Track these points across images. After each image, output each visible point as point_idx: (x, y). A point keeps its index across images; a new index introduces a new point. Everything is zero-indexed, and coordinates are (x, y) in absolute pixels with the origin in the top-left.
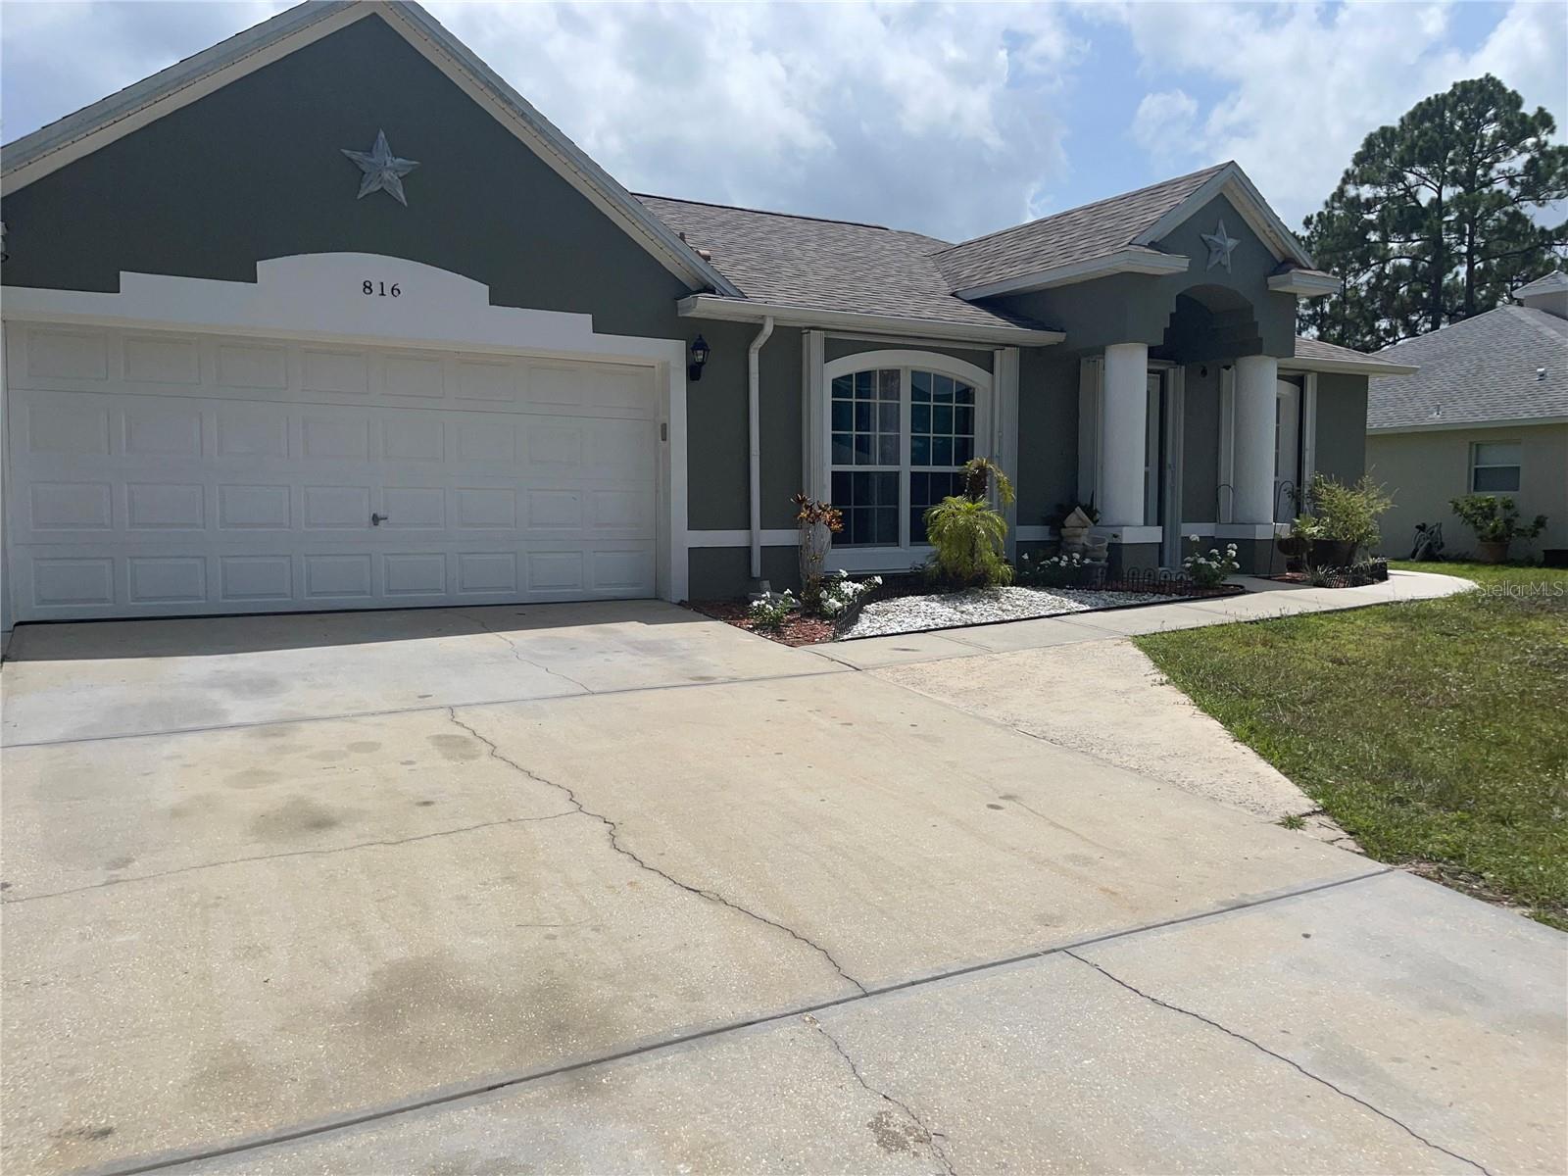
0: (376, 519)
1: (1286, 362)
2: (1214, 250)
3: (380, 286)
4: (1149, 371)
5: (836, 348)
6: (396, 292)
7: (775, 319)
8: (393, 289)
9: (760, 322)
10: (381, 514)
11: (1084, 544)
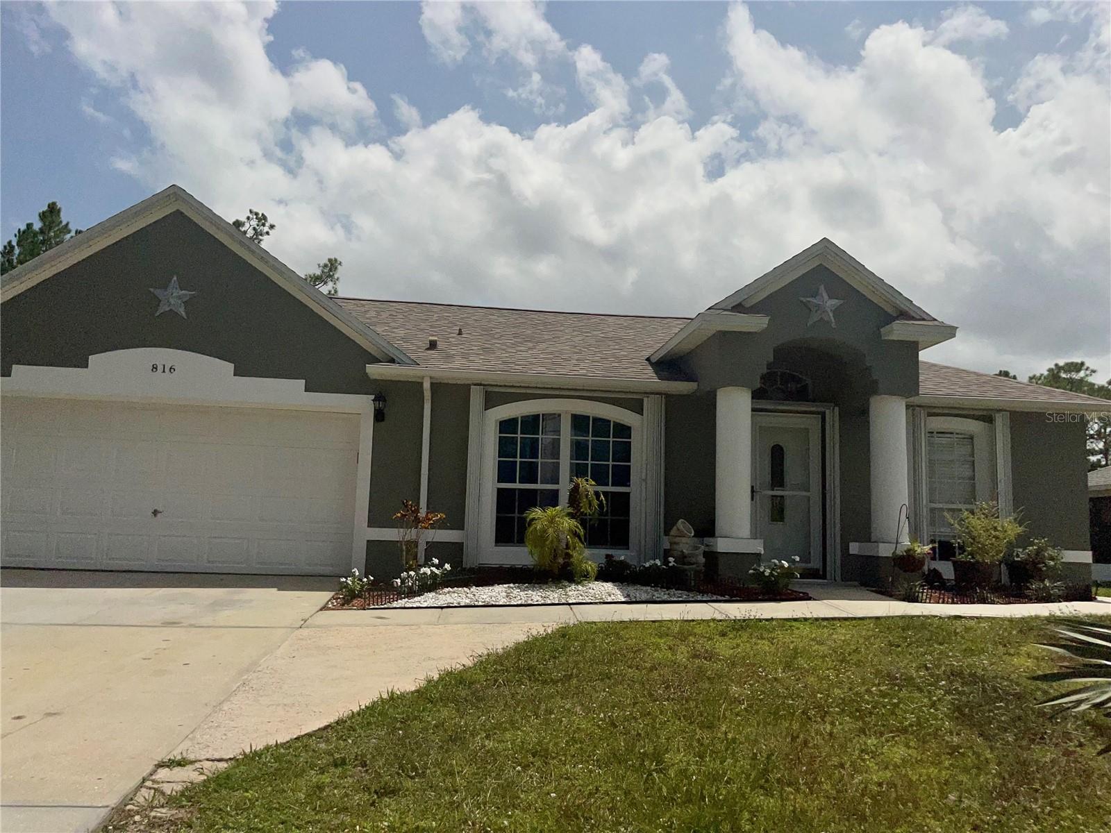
0: (155, 513)
1: (913, 400)
2: (814, 310)
3: (162, 367)
4: (753, 410)
5: (493, 398)
6: (172, 370)
7: (431, 378)
8: (171, 368)
9: (420, 381)
10: (160, 509)
11: (682, 551)
